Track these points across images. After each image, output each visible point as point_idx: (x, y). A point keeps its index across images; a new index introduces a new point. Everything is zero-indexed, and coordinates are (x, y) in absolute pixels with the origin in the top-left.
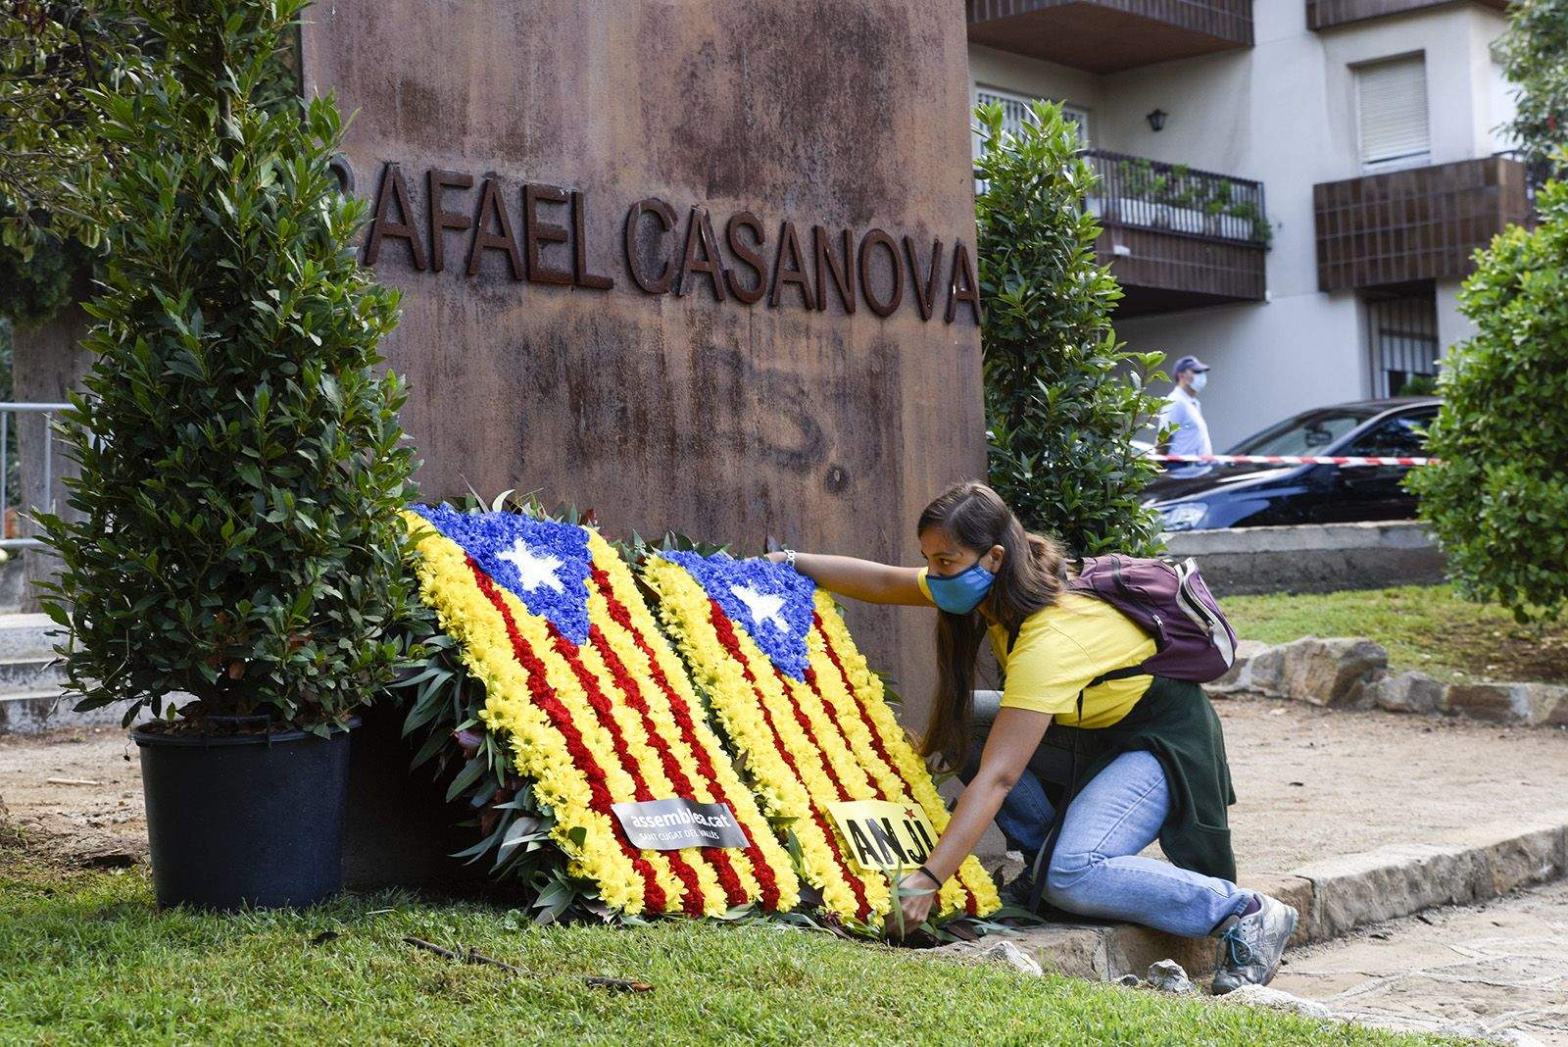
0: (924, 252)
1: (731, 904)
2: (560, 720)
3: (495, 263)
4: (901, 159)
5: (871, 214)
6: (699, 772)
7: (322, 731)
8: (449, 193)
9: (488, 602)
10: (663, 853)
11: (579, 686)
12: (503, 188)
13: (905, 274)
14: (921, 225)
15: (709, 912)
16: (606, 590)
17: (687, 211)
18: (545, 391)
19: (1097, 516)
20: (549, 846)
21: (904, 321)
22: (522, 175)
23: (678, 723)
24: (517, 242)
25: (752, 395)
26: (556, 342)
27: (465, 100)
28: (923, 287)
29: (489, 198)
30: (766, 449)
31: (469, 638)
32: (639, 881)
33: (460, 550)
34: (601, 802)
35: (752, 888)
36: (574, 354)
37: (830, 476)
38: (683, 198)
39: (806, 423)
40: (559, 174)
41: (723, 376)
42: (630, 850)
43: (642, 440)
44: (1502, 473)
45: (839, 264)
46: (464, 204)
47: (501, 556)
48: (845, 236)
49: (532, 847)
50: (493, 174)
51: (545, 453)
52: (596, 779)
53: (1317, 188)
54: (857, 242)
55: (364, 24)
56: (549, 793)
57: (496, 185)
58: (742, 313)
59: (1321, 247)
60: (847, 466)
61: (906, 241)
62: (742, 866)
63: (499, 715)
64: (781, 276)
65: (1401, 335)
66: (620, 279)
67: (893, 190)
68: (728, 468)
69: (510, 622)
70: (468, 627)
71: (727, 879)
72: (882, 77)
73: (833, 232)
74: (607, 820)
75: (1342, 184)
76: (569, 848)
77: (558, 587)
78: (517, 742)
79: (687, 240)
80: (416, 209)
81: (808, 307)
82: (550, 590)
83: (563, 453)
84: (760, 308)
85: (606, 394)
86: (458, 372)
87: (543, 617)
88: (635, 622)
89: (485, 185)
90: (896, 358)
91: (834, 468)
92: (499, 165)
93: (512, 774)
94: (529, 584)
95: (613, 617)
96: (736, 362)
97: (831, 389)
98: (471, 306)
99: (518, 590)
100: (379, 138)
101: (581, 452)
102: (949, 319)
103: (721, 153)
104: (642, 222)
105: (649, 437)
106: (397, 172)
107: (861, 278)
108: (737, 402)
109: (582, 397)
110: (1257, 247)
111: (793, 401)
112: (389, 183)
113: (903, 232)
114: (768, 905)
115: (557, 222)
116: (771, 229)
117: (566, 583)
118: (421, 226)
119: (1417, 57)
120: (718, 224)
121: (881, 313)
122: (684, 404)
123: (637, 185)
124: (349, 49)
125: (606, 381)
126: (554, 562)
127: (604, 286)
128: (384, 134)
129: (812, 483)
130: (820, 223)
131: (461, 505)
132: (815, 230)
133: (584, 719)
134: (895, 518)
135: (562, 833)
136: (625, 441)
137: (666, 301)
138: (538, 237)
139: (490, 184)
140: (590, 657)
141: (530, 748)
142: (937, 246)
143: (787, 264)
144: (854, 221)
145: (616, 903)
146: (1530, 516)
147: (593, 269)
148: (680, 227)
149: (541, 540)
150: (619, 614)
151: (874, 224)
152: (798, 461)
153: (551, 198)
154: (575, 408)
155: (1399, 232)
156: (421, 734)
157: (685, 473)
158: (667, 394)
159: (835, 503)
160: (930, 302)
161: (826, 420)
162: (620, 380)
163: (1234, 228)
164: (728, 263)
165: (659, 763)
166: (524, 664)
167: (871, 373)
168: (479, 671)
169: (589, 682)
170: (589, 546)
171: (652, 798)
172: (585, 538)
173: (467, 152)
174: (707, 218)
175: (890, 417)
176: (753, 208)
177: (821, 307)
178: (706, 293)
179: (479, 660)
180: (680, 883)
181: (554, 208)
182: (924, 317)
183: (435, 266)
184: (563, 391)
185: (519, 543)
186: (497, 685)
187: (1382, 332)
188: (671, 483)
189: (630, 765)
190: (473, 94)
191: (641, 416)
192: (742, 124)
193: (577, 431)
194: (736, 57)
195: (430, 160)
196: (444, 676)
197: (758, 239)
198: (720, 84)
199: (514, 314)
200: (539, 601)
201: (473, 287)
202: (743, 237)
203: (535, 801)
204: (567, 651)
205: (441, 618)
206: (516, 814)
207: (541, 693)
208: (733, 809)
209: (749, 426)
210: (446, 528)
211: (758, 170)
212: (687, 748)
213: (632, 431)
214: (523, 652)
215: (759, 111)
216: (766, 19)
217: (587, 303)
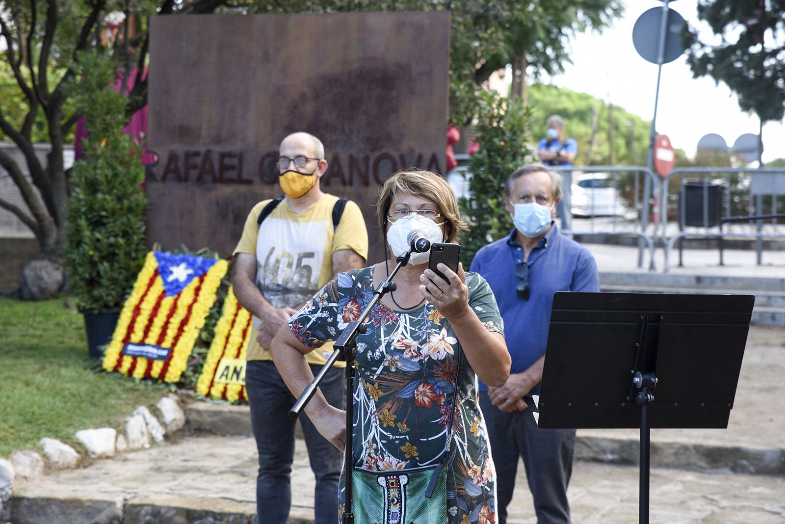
0: (411, 159)
2: (134, 317)
3: (208, 177)
5: (382, 147)
8: (192, 157)
9: (148, 282)
11: (152, 308)
12: (212, 153)
14: (412, 150)
16: (202, 281)
18: (224, 217)
22: (220, 149)
24: (217, 170)
26: (230, 201)
27: (200, 128)
29: (206, 157)
33: (157, 266)
35: (156, 372)
40: (235, 147)
42: (121, 354)
45: (363, 168)
46: (199, 160)
48: (367, 158)
50: (209, 150)
54: (374, 158)
57: (210, 154)
61: (402, 156)
66: (256, 179)
69: (149, 288)
72: (394, 93)
77: (182, 279)
80: (181, 164)
81: (344, 183)
86: (192, 211)
89: (205, 154)
92: (212, 147)
94: (171, 278)
95: (194, 290)
98: (198, 191)
99: (165, 279)
104: (268, 160)
106: (174, 153)
107: (374, 171)
109: (238, 218)
112: (173, 157)
113: (401, 153)
115: (233, 163)
118: (182, 168)
123: (266, 148)
124: (162, 119)
126: (190, 271)
127: (249, 182)
128: (172, 142)
130: (355, 154)
132: (351, 156)
133: (143, 318)
138: (224, 168)
139: (208, 152)
140: (168, 302)
142: (421, 157)
143: (335, 169)
144: (373, 150)
147: (245, 177)
149: (191, 265)
150: (198, 290)
151: (384, 151)
153: (229, 155)
171: (144, 342)
172: (212, 263)
173: (201, 143)
177: (351, 184)
183: (186, 180)
185: (183, 265)
193: (236, 230)
194: (317, 97)
199: (214, 193)
201: (200, 186)
204: (161, 298)
208: (172, 351)
212: (176, 331)
214: (143, 297)
216: (331, 81)
217: (243, 188)
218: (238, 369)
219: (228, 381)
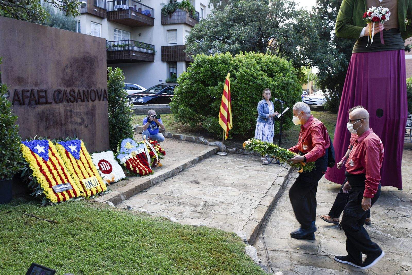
0: (99, 91)
1: (70, 198)
2: (45, 174)
3: (33, 102)
4: (96, 78)
5: (92, 87)
6: (65, 178)
7: (8, 179)
8: (25, 93)
9: (33, 157)
10: (60, 193)
11: (47, 168)
12: (34, 91)
13: (97, 95)
14: (99, 87)
15: (67, 200)
16: (51, 151)
17: (63, 90)
18: (41, 120)
19: (124, 127)
20: (43, 194)
21: (97, 102)
22: (37, 89)
23: (62, 171)
24: (37, 98)
25: (74, 116)
26: (43, 112)
27: (28, 78)
28: (99, 96)
29: (32, 93)
30: (76, 123)
31: (30, 163)
32: (57, 198)
33: (29, 148)
34: (51, 186)
35: (73, 195)
36: (46, 114)
37: (85, 125)
38: (63, 88)
39: (82, 118)
40: (43, 87)
41: (69, 114)
42: (55, 193)
43: (57, 125)
44: (181, 105)
45: (87, 95)
46: (28, 94)
47: (35, 148)
48: (88, 91)
49: (40, 194)
50: (33, 89)
51: (42, 128)
52: (50, 183)
53: (162, 47)
54: (89, 91)
55: (11, 69)
56: (43, 186)
57: (33, 91)
58: (72, 104)
59: (162, 55)
60: (88, 123)
61: (97, 90)
62: (71, 192)
63: (35, 174)
64: (78, 98)
65: (172, 67)
66: (53, 102)
67: (95, 83)
68: (70, 127)
69: (37, 159)
70: (30, 161)
71: (70, 195)
72: (94, 67)
73: (86, 90)
74: (52, 189)
75: (165, 46)
76: (46, 194)
77: (44, 151)
78: (38, 179)
79: (63, 95)
80: (20, 96)
81: (82, 102)
82: (43, 152)
83: (44, 129)
84: (75, 103)
85: (51, 119)
86: (28, 119)
87: (42, 157)
88: (56, 155)
89: (31, 91)
90: (95, 107)
91: (86, 124)
92: (33, 88)
93: (37, 183)
94: (39, 152)
95: (52, 155)
96: (71, 111)
97: (85, 113)
98: (30, 109)
99: (38, 154)
100: (14, 86)
101: (47, 128)
102: (103, 100)
103: (69, 81)
104: (56, 93)
105: (58, 124)
106: (17, 91)
107: (90, 96)
108: (71, 117)
109: (47, 120)
110: (153, 54)
111: (80, 115)
112: (16, 93)
113: (97, 89)
114: (76, 197)
115: (43, 95)
116: (76, 91)
117: (45, 150)
118: (21, 98)
119: (176, 30)
120: (68, 91)
121: (93, 101)
122: (63, 119)
123: (55, 88)
124: (9, 73)
125: (51, 117)
126: (43, 147)
127: (51, 103)
128: (15, 85)
129: (83, 127)
130: (84, 89)
131: (29, 140)
132: (83, 90)
133: (48, 173)
134: (95, 130)
135: (45, 192)
136: (54, 125)
137: (60, 104)
138: (40, 97)
140: (49, 163)
141: (40, 179)
142: (102, 90)
143: (79, 96)
144: (89, 88)
145: (53, 202)
146: (184, 112)
147: (49, 101)
148: (62, 93)
149: (41, 144)
150: (53, 154)
151: (92, 88)
152: (80, 124)
153: (42, 91)
154: (46, 122)
155: (172, 54)
156: (23, 177)
157: (64, 128)
158: (60, 118)
159: (86, 129)
160: (100, 98)
161: (85, 117)
162: (53, 117)
163: (150, 51)
164: (70, 97)
165: (59, 178)
166: (39, 166)
167: (92, 110)
168: (32, 168)
169: (49, 167)
170: (49, 143)
171: (58, 184)
172: (48, 142)
173: (28, 86)
174: (67, 91)
175: (94, 115)
176: (74, 88)
177: (84, 101)
178: (67, 102)
179: (32, 166)
180: (62, 197)
181: (42, 93)
182: (99, 100)
183: (24, 104)
184: (44, 120)
185: (38, 145)
186: (35, 170)
187: (170, 67)
188: (61, 130)
189: (55, 179)
190: (29, 77)
191: (57, 121)
192: (72, 76)
193: (47, 125)
194: (71, 66)
195: (23, 88)
196: (27, 169)
197: (74, 93)
198: (69, 71)
199: (36, 109)
200: (41, 155)
201: (30, 106)
202: (72, 93)
203: (41, 187)
204: (45, 162)
205: (26, 160)
206: (38, 189)
207: (42, 170)
208: (70, 183)
209: (73, 120)
210: (26, 145)
211: (74, 83)
212: (63, 175)
213: (55, 124)
214: (39, 164)
215: (75, 74)
216: (76, 60)
217: (48, 106)
218: (90, 182)
219: (90, 188)
